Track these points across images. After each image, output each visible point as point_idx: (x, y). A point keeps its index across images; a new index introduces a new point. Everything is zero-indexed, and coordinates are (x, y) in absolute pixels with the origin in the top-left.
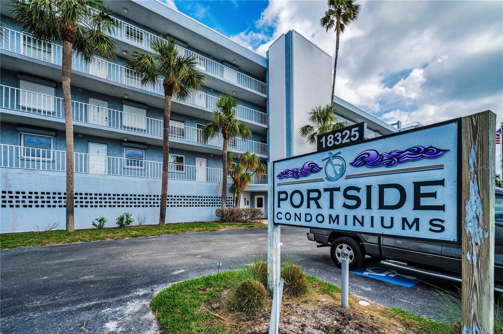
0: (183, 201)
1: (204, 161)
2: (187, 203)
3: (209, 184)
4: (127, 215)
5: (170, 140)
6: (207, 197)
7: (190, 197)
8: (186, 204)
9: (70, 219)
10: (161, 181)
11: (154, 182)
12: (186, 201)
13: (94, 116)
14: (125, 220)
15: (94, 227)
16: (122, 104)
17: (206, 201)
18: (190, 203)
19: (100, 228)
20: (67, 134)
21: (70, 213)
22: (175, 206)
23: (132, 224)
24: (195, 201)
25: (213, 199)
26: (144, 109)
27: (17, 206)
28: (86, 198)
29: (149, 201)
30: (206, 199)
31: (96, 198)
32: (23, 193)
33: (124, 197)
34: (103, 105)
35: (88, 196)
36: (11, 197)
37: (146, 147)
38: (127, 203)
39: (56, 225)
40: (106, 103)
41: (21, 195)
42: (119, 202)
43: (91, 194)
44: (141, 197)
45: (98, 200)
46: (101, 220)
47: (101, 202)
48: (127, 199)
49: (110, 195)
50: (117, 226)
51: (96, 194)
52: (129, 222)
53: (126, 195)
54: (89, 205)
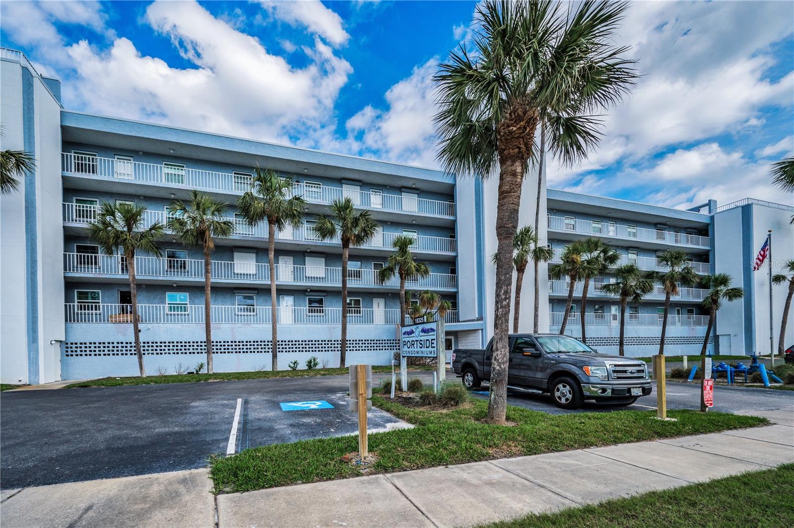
0: (360, 345)
1: (382, 302)
2: (365, 347)
3: (388, 326)
4: (313, 359)
5: (348, 286)
6: (385, 340)
7: (368, 340)
8: (363, 348)
9: (275, 362)
10: (341, 326)
11: (334, 328)
12: (364, 345)
13: (283, 272)
14: (313, 363)
15: (290, 369)
16: (305, 256)
17: (383, 345)
18: (368, 347)
19: (294, 369)
20: (272, 291)
21: (275, 356)
22: (353, 350)
23: (318, 367)
24: (372, 345)
25: (392, 342)
26: (322, 257)
27: (240, 352)
28: (282, 345)
29: (330, 345)
30: (384, 342)
31: (289, 345)
32: (243, 342)
33: (310, 343)
34: (290, 260)
35: (284, 343)
36: (236, 345)
37: (325, 294)
38: (312, 348)
39: (264, 366)
40: (292, 258)
41: (241, 344)
42: (306, 348)
43: (285, 341)
44: (323, 343)
45: (291, 346)
46: (295, 362)
47: (292, 348)
48: (312, 344)
49: (299, 341)
50: (306, 368)
51: (289, 341)
52: (315, 365)
53: (312, 341)
54: (284, 350)
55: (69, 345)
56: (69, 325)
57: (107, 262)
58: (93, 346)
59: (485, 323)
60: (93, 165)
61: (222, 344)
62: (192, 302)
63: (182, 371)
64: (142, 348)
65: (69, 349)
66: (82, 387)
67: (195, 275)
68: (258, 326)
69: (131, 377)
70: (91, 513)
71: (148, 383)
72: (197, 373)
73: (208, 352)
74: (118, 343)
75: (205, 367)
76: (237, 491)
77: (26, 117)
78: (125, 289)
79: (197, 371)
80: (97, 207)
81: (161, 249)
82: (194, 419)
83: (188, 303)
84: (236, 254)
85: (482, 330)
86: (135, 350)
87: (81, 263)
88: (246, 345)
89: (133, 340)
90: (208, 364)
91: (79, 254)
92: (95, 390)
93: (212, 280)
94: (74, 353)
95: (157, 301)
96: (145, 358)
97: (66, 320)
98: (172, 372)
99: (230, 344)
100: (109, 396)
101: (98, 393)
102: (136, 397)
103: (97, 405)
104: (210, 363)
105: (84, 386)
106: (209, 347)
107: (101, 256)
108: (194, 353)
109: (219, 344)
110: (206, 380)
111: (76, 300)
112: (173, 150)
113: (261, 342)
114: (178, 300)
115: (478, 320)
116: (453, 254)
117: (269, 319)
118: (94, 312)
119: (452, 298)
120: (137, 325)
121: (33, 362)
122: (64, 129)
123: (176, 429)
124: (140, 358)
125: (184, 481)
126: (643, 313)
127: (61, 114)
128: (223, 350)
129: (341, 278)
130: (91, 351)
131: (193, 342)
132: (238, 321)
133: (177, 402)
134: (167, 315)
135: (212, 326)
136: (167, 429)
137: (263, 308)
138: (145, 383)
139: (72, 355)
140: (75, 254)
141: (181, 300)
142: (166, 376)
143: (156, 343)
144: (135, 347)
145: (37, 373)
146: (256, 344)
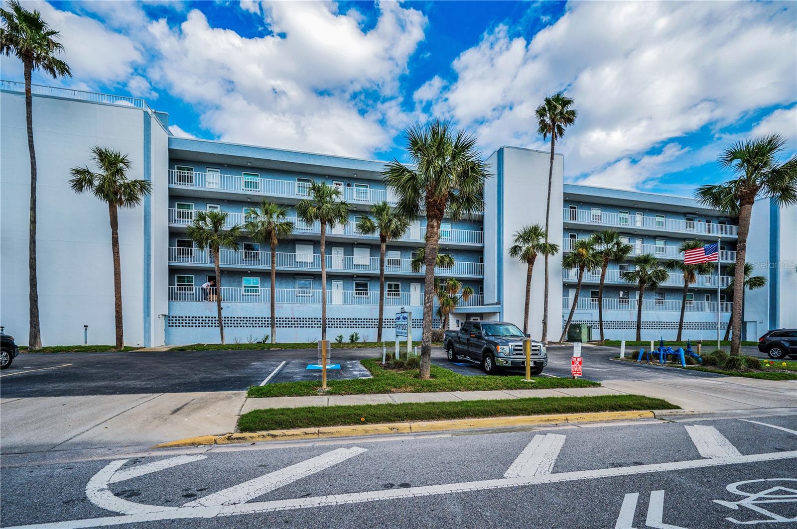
1: (418, 286)
4: (356, 334)
5: (385, 273)
6: (418, 320)
9: (324, 335)
10: (378, 307)
11: (374, 308)
13: (335, 260)
14: (355, 337)
15: (336, 342)
16: (353, 247)
19: (340, 342)
20: (323, 277)
21: (324, 331)
22: (390, 327)
23: (359, 341)
26: (368, 248)
27: (298, 327)
28: (331, 322)
29: (371, 323)
30: (416, 321)
31: (337, 322)
32: (300, 319)
33: (354, 321)
34: (341, 251)
35: (333, 320)
36: (295, 321)
37: (369, 279)
38: (356, 325)
39: (317, 339)
40: (343, 249)
41: (299, 320)
42: (351, 325)
43: (334, 319)
44: (365, 321)
45: (338, 323)
46: (341, 336)
47: (340, 324)
48: (356, 322)
49: (345, 319)
50: (349, 341)
51: (337, 319)
52: (357, 339)
53: (356, 319)
54: (333, 326)
55: (171, 318)
56: (171, 302)
57: (199, 254)
58: (188, 319)
59: (502, 306)
60: (191, 176)
61: (284, 320)
62: (262, 285)
63: (252, 340)
64: (223, 322)
65: (171, 321)
66: (181, 350)
67: (264, 264)
68: (313, 306)
69: (215, 345)
70: (194, 401)
71: (227, 349)
72: (264, 343)
73: (273, 327)
74: (206, 317)
75: (270, 338)
76: (257, 397)
77: (146, 148)
78: (212, 275)
79: (264, 341)
80: (194, 210)
81: (239, 244)
82: (249, 371)
83: (259, 286)
84: (297, 246)
85: (500, 313)
86: (218, 323)
87: (180, 254)
88: (303, 321)
89: (217, 316)
90: (272, 336)
91: (179, 248)
92: (189, 353)
93: (276, 268)
94: (174, 325)
95: (236, 284)
96: (226, 330)
97: (169, 299)
98: (245, 341)
99: (290, 320)
100: (199, 357)
101: (191, 355)
102: (217, 358)
103: (192, 362)
104: (274, 335)
105: (182, 350)
106: (273, 322)
107: (195, 249)
108: (262, 326)
109: (282, 320)
110: (268, 348)
111: (176, 283)
112: (250, 163)
113: (315, 319)
114: (252, 283)
115: (497, 304)
116: (480, 245)
117: (319, 300)
118: (189, 292)
119: (478, 284)
120: (220, 304)
121: (147, 330)
122: (171, 151)
123: (238, 375)
124: (222, 329)
125: (235, 394)
126: (669, 299)
127: (169, 140)
128: (284, 325)
129: (379, 267)
130: (186, 323)
131: (262, 318)
132: (297, 302)
133: (243, 362)
134: (243, 295)
135: (276, 305)
136: (232, 375)
137: (316, 291)
138: (225, 349)
139: (173, 326)
140: (176, 247)
141: (254, 283)
142: (240, 344)
143: (234, 318)
144: (218, 321)
145: (149, 340)
146: (310, 320)
